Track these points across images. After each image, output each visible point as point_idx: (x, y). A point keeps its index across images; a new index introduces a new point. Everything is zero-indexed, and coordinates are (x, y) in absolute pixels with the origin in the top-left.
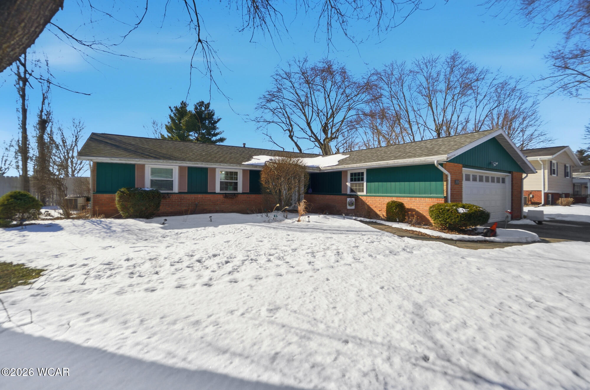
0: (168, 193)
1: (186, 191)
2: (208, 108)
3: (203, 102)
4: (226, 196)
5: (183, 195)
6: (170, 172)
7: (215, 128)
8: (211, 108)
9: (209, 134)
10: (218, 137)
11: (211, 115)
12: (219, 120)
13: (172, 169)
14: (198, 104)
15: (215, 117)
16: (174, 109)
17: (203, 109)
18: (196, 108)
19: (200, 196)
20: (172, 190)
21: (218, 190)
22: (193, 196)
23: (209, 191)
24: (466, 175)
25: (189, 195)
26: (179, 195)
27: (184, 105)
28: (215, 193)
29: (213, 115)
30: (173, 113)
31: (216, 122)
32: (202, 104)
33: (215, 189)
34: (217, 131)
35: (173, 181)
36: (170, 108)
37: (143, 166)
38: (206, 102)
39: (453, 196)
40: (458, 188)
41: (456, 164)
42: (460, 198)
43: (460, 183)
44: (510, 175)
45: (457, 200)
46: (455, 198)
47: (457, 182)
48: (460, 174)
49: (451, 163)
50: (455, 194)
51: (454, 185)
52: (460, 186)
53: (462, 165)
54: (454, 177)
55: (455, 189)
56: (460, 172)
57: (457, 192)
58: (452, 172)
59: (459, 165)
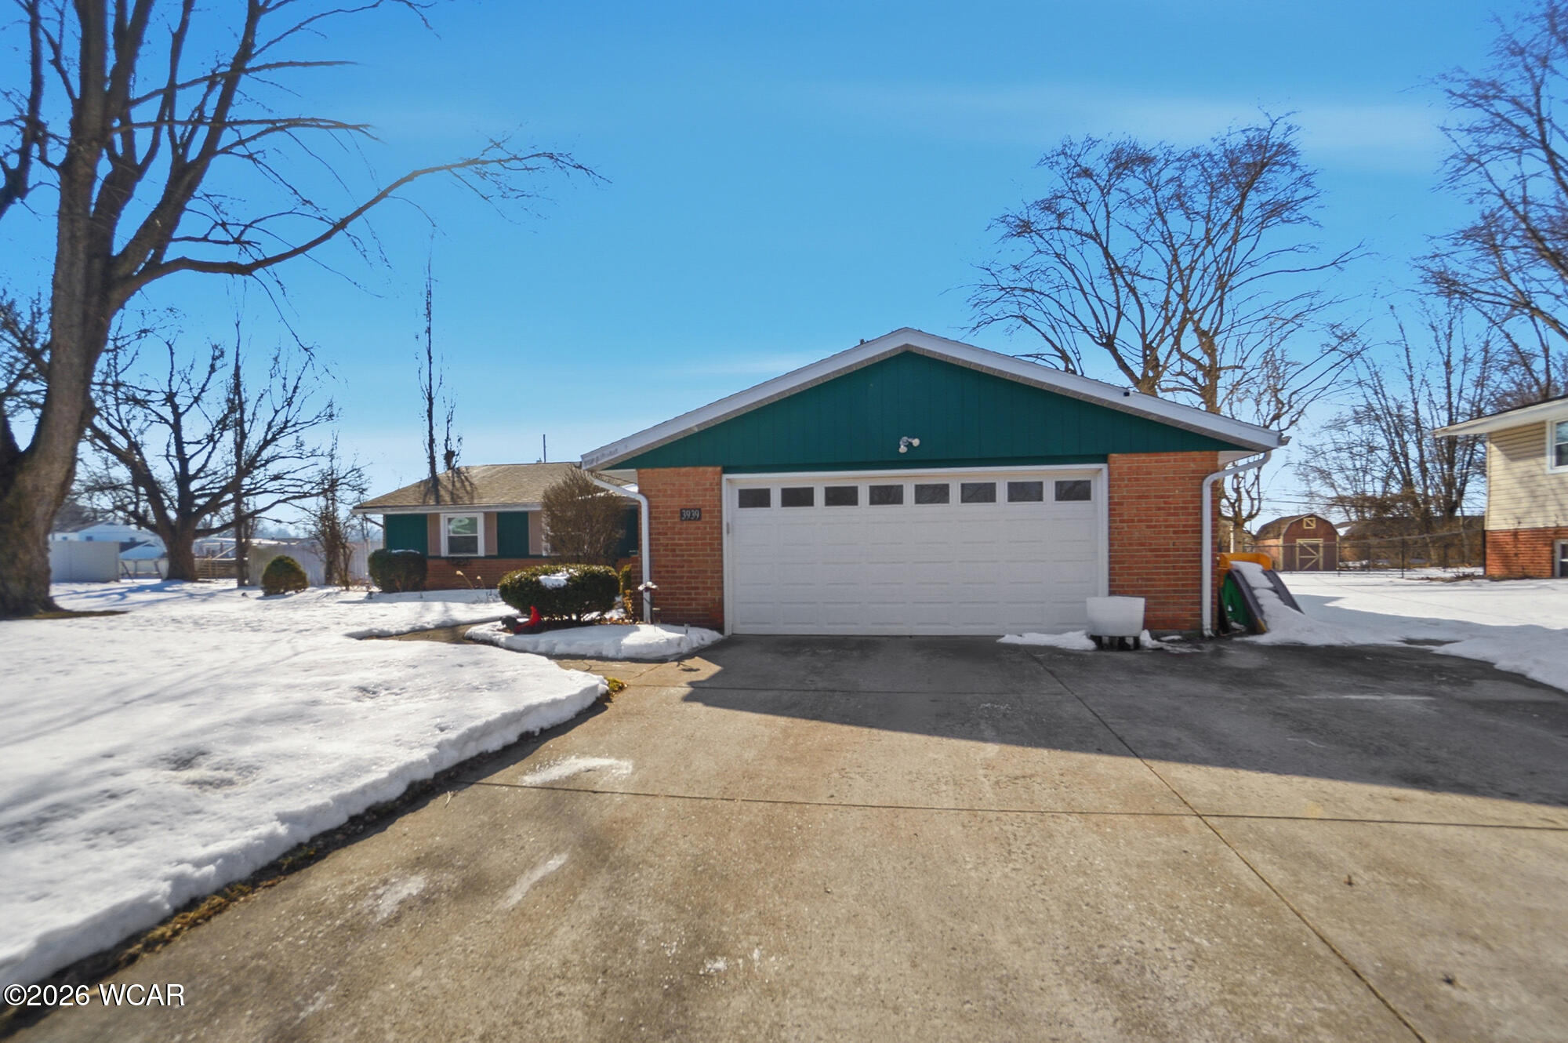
1: (496, 553)
5: (489, 560)
13: (476, 519)
20: (476, 552)
23: (531, 553)
24: (741, 491)
25: (499, 560)
26: (483, 560)
37: (437, 516)
39: (674, 550)
40: (698, 528)
41: (687, 469)
42: (708, 555)
43: (706, 517)
44: (1104, 466)
45: (691, 561)
46: (683, 556)
47: (691, 514)
48: (708, 493)
49: (662, 470)
50: (681, 545)
51: (675, 523)
52: (707, 522)
53: (719, 469)
54: (677, 503)
55: (680, 533)
56: (708, 486)
57: (695, 539)
58: (666, 491)
59: (701, 469)
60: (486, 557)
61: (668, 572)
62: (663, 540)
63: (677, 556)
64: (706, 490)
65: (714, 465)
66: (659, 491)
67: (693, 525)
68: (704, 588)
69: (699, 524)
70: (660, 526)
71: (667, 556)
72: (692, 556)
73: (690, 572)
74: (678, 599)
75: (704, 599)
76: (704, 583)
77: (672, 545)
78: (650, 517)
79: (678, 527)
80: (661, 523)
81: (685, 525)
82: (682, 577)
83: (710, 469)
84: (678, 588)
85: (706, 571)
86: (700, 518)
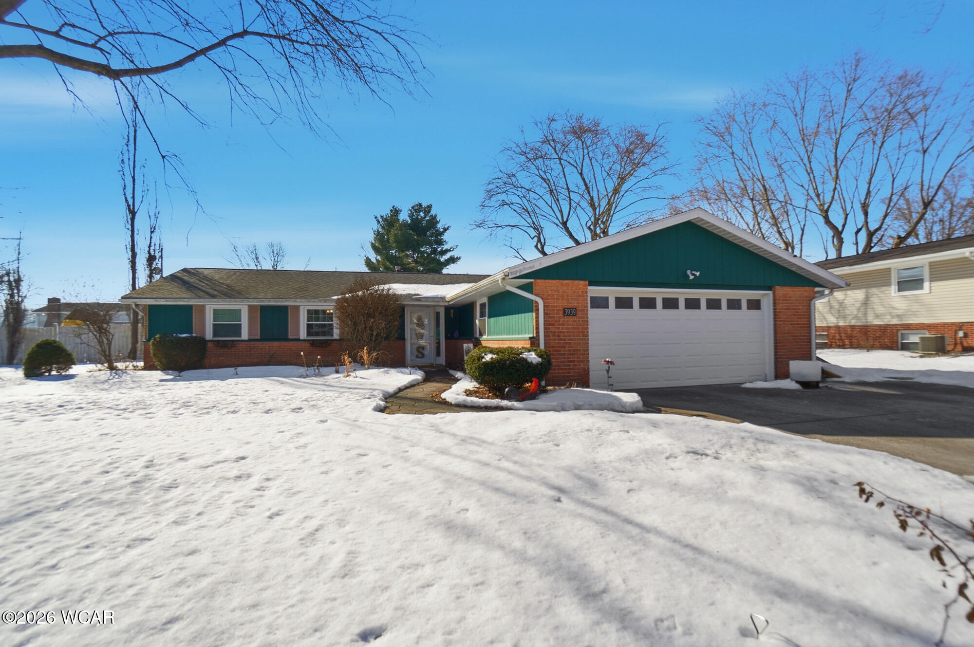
0: (233, 341)
1: (258, 337)
2: (429, 212)
3: (420, 205)
4: (313, 343)
5: (253, 343)
6: (237, 313)
7: (440, 242)
8: (433, 212)
9: (434, 251)
10: (447, 256)
11: (434, 221)
12: (445, 230)
13: (240, 310)
14: (413, 207)
15: (440, 226)
16: (380, 220)
17: (422, 214)
18: (411, 215)
19: (276, 344)
20: (240, 336)
21: (303, 334)
22: (267, 345)
23: (290, 337)
24: (591, 298)
25: (262, 342)
26: (247, 343)
27: (396, 212)
28: (299, 340)
29: (437, 222)
30: (381, 225)
31: (442, 233)
32: (418, 208)
33: (299, 335)
34: (445, 247)
35: (241, 324)
36: (376, 217)
37: (203, 307)
38: (424, 205)
39: (559, 336)
40: (574, 321)
41: (567, 281)
42: (581, 339)
43: (580, 314)
44: (770, 292)
45: (570, 343)
46: (565, 340)
47: (570, 312)
48: (580, 298)
49: (550, 281)
50: (564, 332)
51: (559, 317)
52: (580, 318)
53: (587, 282)
54: (562, 304)
55: (563, 325)
56: (580, 293)
57: (572, 328)
58: (553, 295)
59: (576, 282)
60: (250, 340)
61: (555, 351)
62: (552, 329)
63: (561, 340)
64: (579, 296)
65: (585, 280)
66: (549, 295)
67: (571, 319)
68: (578, 362)
69: (575, 318)
70: (550, 319)
71: (555, 340)
72: (571, 340)
73: (570, 350)
74: (562, 369)
75: (579, 369)
76: (578, 358)
77: (558, 332)
78: (545, 314)
79: (562, 320)
80: (551, 317)
81: (566, 318)
82: (565, 354)
83: (582, 282)
84: (562, 362)
85: (580, 350)
86: (576, 315)
